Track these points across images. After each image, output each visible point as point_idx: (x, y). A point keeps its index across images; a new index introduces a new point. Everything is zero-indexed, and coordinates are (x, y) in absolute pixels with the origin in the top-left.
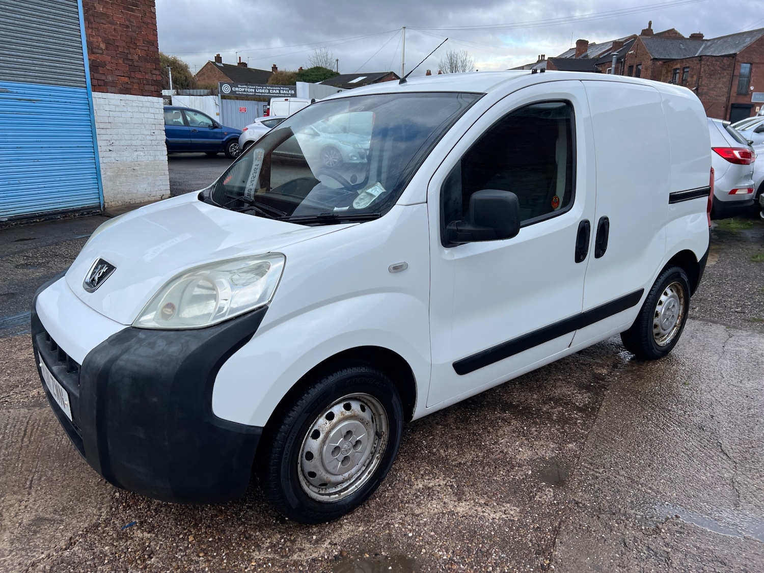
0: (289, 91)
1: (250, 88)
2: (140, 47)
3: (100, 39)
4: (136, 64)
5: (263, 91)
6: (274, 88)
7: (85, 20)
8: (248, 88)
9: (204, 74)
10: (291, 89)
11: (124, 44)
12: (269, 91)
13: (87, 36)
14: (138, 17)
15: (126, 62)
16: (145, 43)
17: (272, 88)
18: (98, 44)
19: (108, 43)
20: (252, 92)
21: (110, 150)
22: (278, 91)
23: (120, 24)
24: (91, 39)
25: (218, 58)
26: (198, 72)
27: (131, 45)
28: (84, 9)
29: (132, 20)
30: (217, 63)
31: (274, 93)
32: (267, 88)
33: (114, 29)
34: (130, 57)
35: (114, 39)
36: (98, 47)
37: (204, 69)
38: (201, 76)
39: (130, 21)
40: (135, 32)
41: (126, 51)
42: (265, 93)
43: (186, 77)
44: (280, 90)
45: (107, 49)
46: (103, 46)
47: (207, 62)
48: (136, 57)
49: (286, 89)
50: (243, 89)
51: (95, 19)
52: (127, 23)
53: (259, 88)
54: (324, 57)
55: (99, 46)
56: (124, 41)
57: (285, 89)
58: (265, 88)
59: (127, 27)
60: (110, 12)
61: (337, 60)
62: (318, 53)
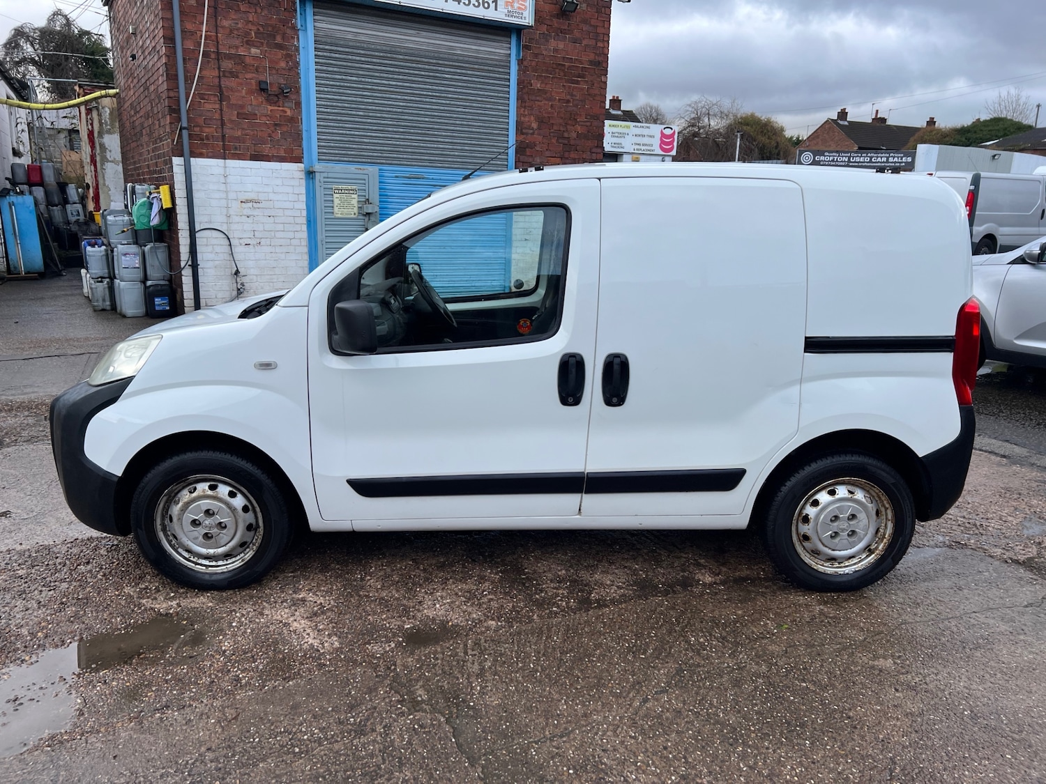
0: (904, 158)
1: (843, 157)
2: (581, 123)
3: (532, 118)
4: (572, 142)
5: (862, 160)
6: (880, 155)
7: (517, 99)
8: (839, 156)
9: (818, 137)
10: (906, 155)
11: (561, 121)
12: (871, 159)
13: (517, 116)
14: (582, 89)
15: (560, 141)
16: (589, 117)
17: (876, 155)
18: (528, 124)
19: (541, 121)
20: (845, 161)
21: (526, 240)
22: (884, 159)
23: (559, 99)
24: (522, 118)
25: (843, 114)
26: (810, 133)
27: (570, 122)
28: (518, 88)
29: (574, 93)
30: (839, 121)
31: (879, 162)
32: (869, 155)
33: (552, 106)
34: (566, 135)
35: (549, 117)
36: (530, 128)
37: (819, 131)
38: (813, 139)
39: (572, 95)
40: (576, 106)
41: (562, 129)
42: (864, 162)
43: (778, 143)
44: (889, 157)
45: (539, 128)
46: (535, 125)
47: (826, 120)
48: (574, 135)
49: (899, 155)
50: (831, 158)
51: (530, 97)
52: (568, 97)
53: (856, 155)
54: (1012, 102)
55: (530, 126)
56: (562, 118)
57: (896, 155)
58: (865, 155)
59: (568, 101)
60: (548, 88)
61: (1038, 106)
62: (1002, 96)
